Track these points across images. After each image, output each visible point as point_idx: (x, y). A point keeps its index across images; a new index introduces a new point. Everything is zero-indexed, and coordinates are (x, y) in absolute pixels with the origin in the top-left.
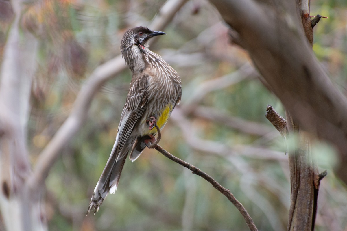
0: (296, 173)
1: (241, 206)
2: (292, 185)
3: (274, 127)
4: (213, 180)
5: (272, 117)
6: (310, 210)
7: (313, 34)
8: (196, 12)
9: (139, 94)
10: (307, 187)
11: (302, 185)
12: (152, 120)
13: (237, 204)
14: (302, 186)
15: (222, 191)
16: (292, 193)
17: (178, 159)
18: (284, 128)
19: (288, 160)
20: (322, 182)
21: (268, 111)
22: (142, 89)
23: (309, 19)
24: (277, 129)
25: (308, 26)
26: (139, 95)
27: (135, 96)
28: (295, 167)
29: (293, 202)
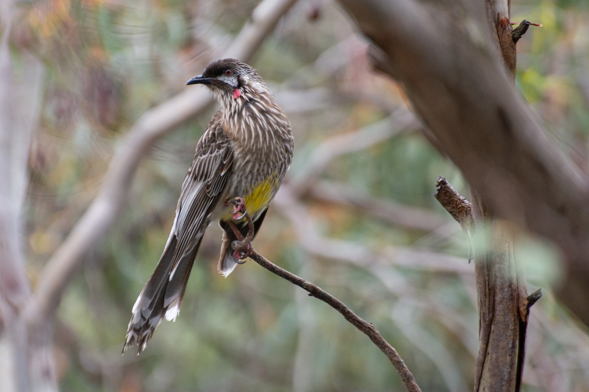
0: (488, 294)
1: (394, 352)
2: (482, 314)
3: (450, 215)
4: (345, 307)
5: (447, 198)
6: (513, 358)
7: (515, 54)
8: (315, 16)
9: (217, 152)
10: (507, 319)
11: (498, 315)
12: (239, 204)
13: (386, 349)
14: (499, 317)
15: (360, 325)
16: (482, 329)
17: (284, 270)
18: (466, 216)
19: (474, 272)
20: (533, 309)
21: (439, 188)
22: (222, 143)
23: (508, 27)
24: (455, 219)
25: (508, 39)
26: (218, 154)
27: (210, 155)
28: (487, 283)
29: (484, 344)
